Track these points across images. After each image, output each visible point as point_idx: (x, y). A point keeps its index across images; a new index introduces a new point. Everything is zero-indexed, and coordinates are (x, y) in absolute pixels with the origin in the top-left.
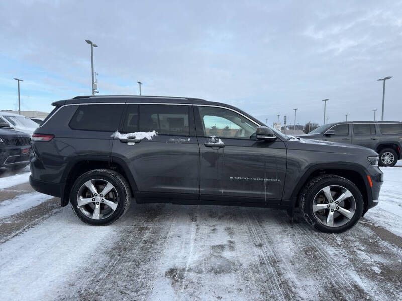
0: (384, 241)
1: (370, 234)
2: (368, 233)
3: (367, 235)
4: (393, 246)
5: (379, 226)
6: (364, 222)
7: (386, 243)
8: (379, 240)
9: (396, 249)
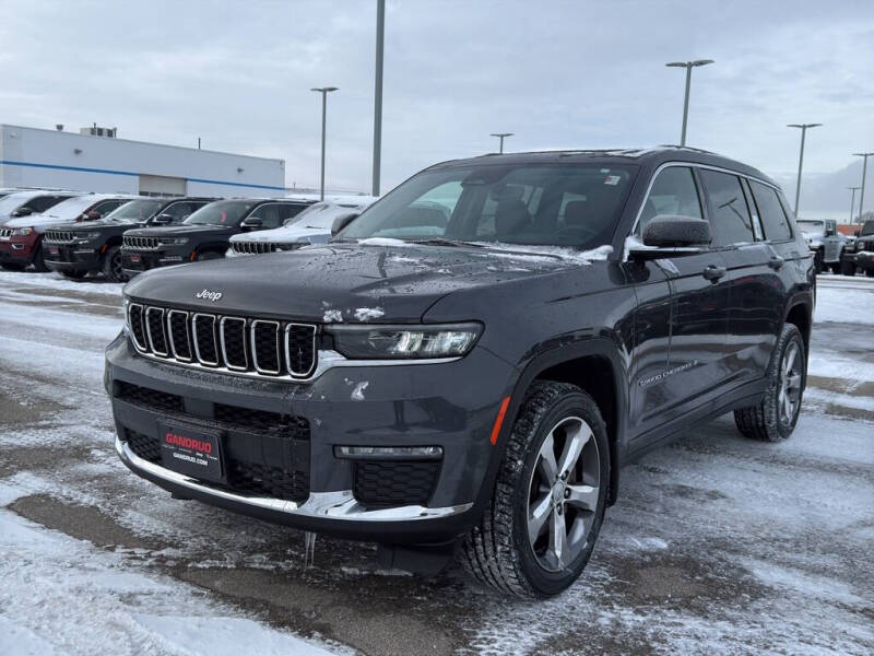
0: (92, 503)
1: (130, 513)
2: (137, 516)
3: (135, 509)
4: (71, 499)
5: (112, 549)
6: (164, 552)
7: (85, 500)
8: (104, 504)
9: (65, 493)
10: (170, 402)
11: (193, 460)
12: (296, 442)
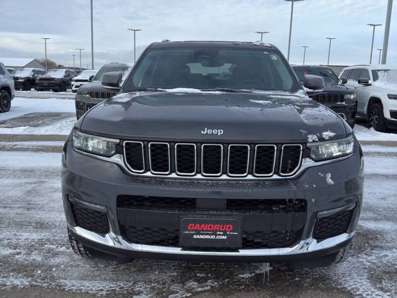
10: (184, 203)
11: (213, 237)
12: (297, 214)
